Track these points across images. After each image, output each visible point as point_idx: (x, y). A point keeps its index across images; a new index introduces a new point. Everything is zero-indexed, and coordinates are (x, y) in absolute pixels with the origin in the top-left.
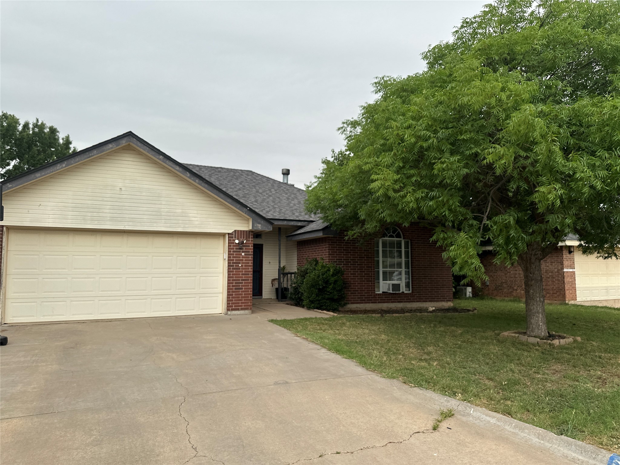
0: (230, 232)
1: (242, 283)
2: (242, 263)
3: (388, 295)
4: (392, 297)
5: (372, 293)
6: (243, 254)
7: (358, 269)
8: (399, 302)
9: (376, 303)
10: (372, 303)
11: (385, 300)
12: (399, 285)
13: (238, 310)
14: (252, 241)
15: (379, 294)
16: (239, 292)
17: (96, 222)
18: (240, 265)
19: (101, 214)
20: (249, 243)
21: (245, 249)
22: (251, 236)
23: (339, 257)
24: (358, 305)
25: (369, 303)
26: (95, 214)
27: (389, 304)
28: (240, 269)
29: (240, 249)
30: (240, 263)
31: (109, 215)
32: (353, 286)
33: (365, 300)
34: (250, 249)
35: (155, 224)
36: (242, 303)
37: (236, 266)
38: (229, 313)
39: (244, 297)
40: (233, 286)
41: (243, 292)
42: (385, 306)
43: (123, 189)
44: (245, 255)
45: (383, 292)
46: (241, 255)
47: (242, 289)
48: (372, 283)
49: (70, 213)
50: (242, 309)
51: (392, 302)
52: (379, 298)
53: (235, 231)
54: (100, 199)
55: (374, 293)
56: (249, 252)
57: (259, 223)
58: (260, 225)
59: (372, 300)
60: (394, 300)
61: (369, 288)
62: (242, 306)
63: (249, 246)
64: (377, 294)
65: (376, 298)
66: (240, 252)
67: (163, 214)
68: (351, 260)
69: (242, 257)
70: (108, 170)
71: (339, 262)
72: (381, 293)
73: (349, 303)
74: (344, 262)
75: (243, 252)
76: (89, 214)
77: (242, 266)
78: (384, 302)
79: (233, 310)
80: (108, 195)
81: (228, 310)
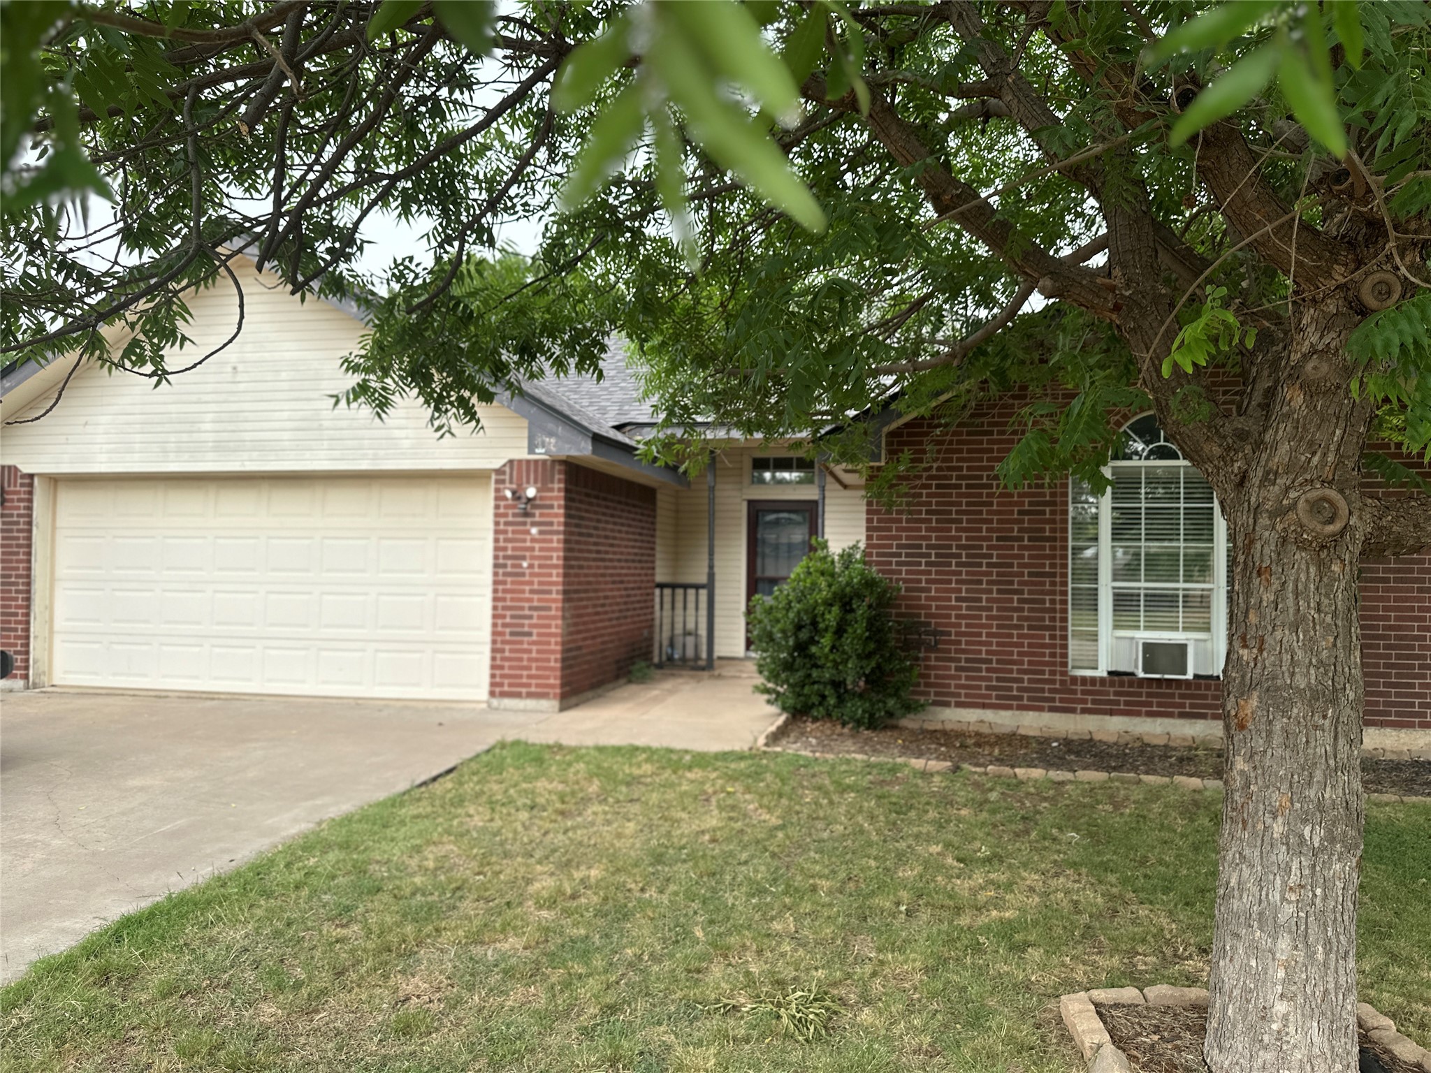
0: (497, 464)
1: (530, 617)
2: (533, 558)
3: (1131, 684)
4: (1149, 695)
5: (1053, 673)
6: (534, 531)
7: (990, 582)
8: (1183, 715)
9: (1072, 711)
10: (1052, 709)
11: (1117, 702)
12: (1182, 648)
13: (518, 695)
14: (559, 490)
15: (1093, 680)
16: (521, 643)
17: (186, 456)
18: (525, 564)
19: (195, 436)
20: (551, 498)
21: (541, 515)
22: (557, 477)
23: (908, 538)
24: (989, 715)
25: (1040, 709)
26: (185, 437)
27: (1136, 720)
28: (523, 574)
29: (526, 514)
30: (524, 558)
31: (210, 437)
32: (967, 643)
33: (1020, 698)
34: (556, 515)
35: (308, 454)
36: (529, 677)
37: (513, 566)
38: (495, 702)
39: (537, 660)
40: (504, 625)
41: (534, 643)
42: (1110, 727)
43: (240, 367)
44: (541, 532)
45: (1110, 673)
46: (528, 532)
47: (530, 634)
48: (1053, 637)
49: (138, 437)
50: (530, 695)
51: (1151, 714)
52: (1083, 692)
53: (511, 462)
54: (194, 398)
55: (1064, 673)
56: (551, 524)
57: (551, 434)
58: (553, 440)
59: (1053, 700)
60: (1159, 705)
61: (1044, 655)
62: (529, 685)
63: (551, 507)
64: (1074, 680)
65: (1075, 692)
66: (524, 524)
67: (326, 424)
68: (958, 547)
69: (533, 540)
70: (208, 326)
71: (907, 555)
72: (1105, 674)
73: (947, 704)
74: (929, 555)
75: (534, 524)
76: (173, 438)
77: (531, 566)
78: (1111, 713)
79: (504, 695)
80: (210, 388)
81: (492, 694)
